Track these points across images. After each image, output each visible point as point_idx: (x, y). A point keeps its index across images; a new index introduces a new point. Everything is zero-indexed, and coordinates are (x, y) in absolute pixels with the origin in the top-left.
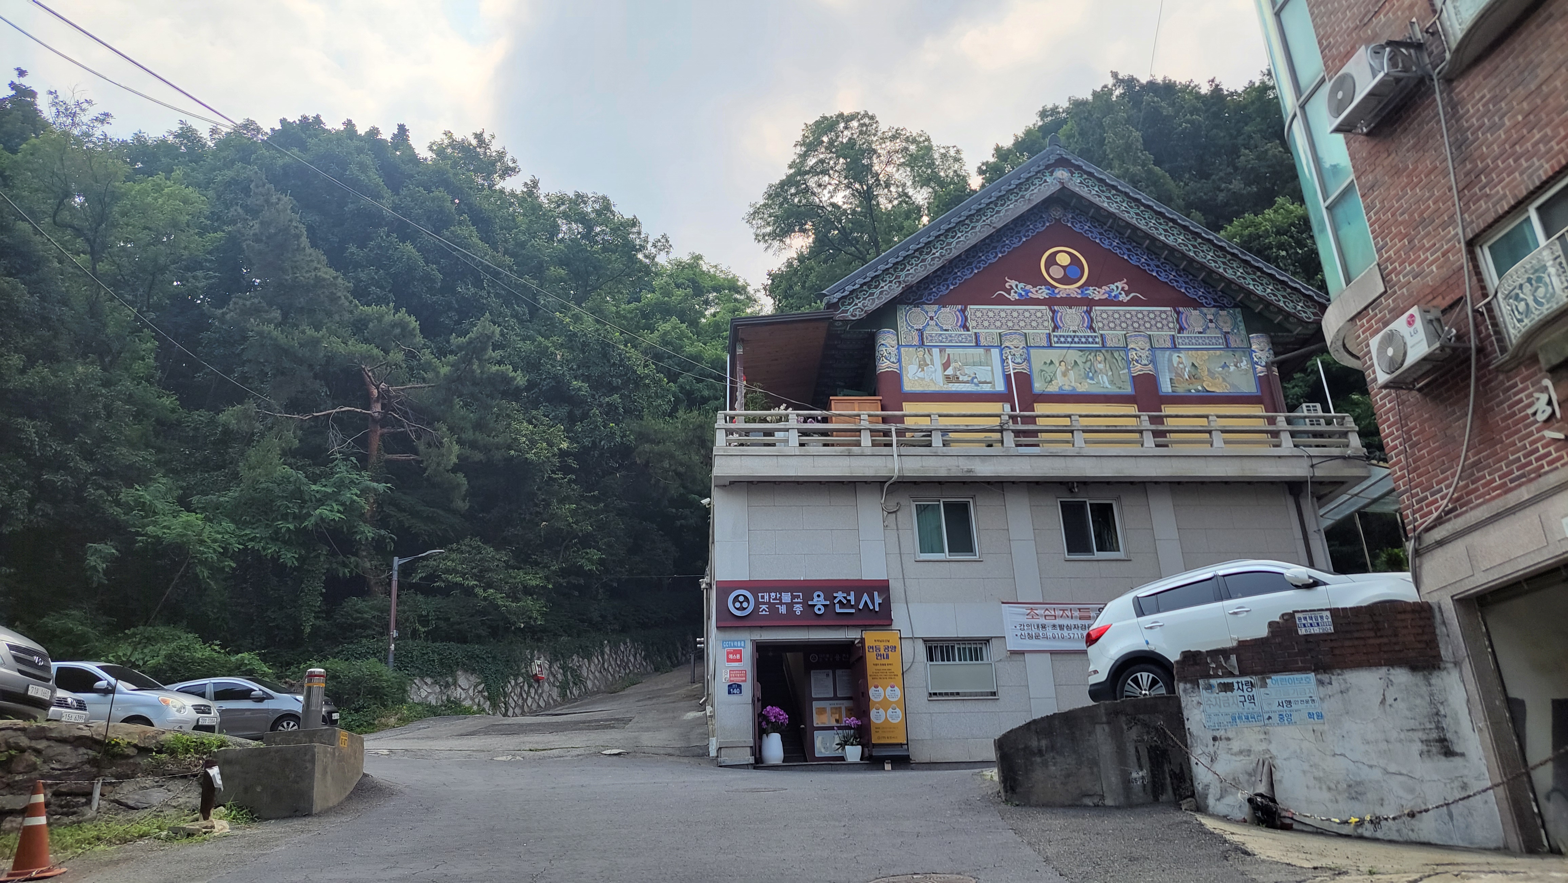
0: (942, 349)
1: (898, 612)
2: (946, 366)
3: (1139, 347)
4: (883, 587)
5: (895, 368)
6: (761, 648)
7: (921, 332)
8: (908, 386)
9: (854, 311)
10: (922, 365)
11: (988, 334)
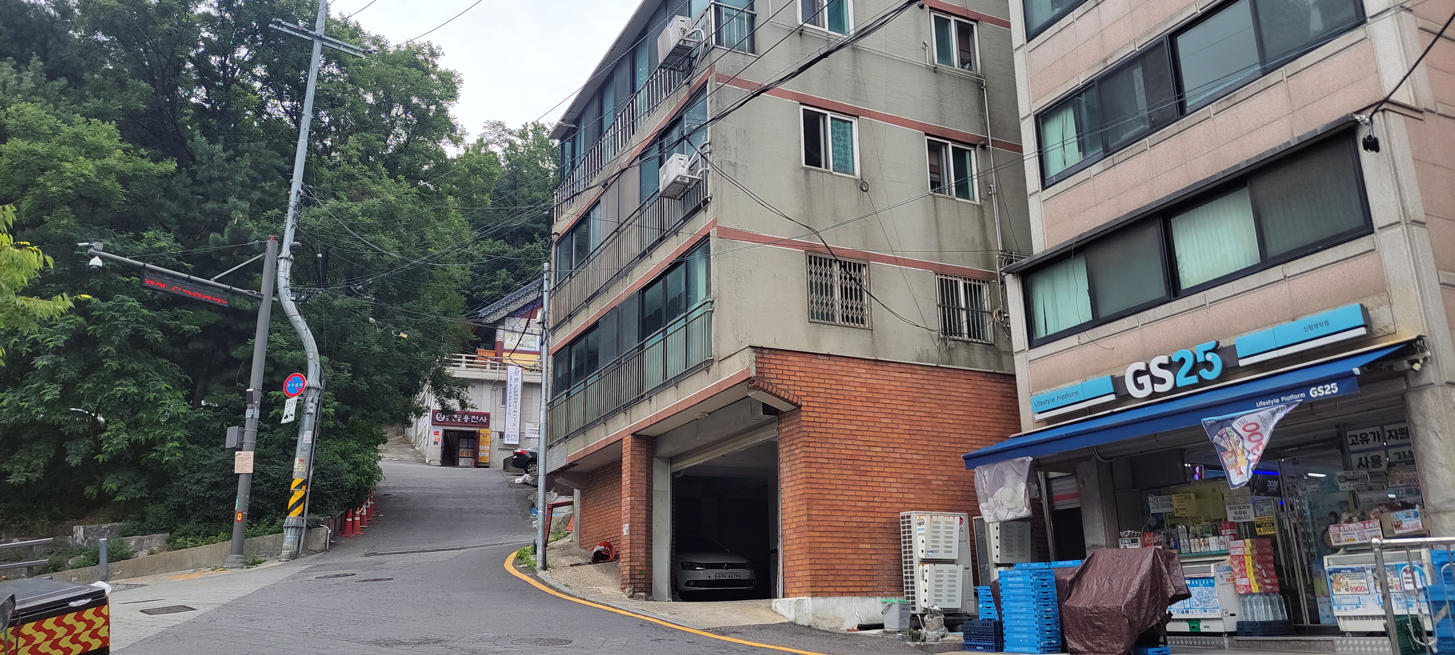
0: (519, 334)
1: (492, 423)
2: (520, 340)
4: (488, 415)
5: (502, 340)
6: (445, 431)
7: (513, 328)
8: (505, 347)
9: (491, 319)
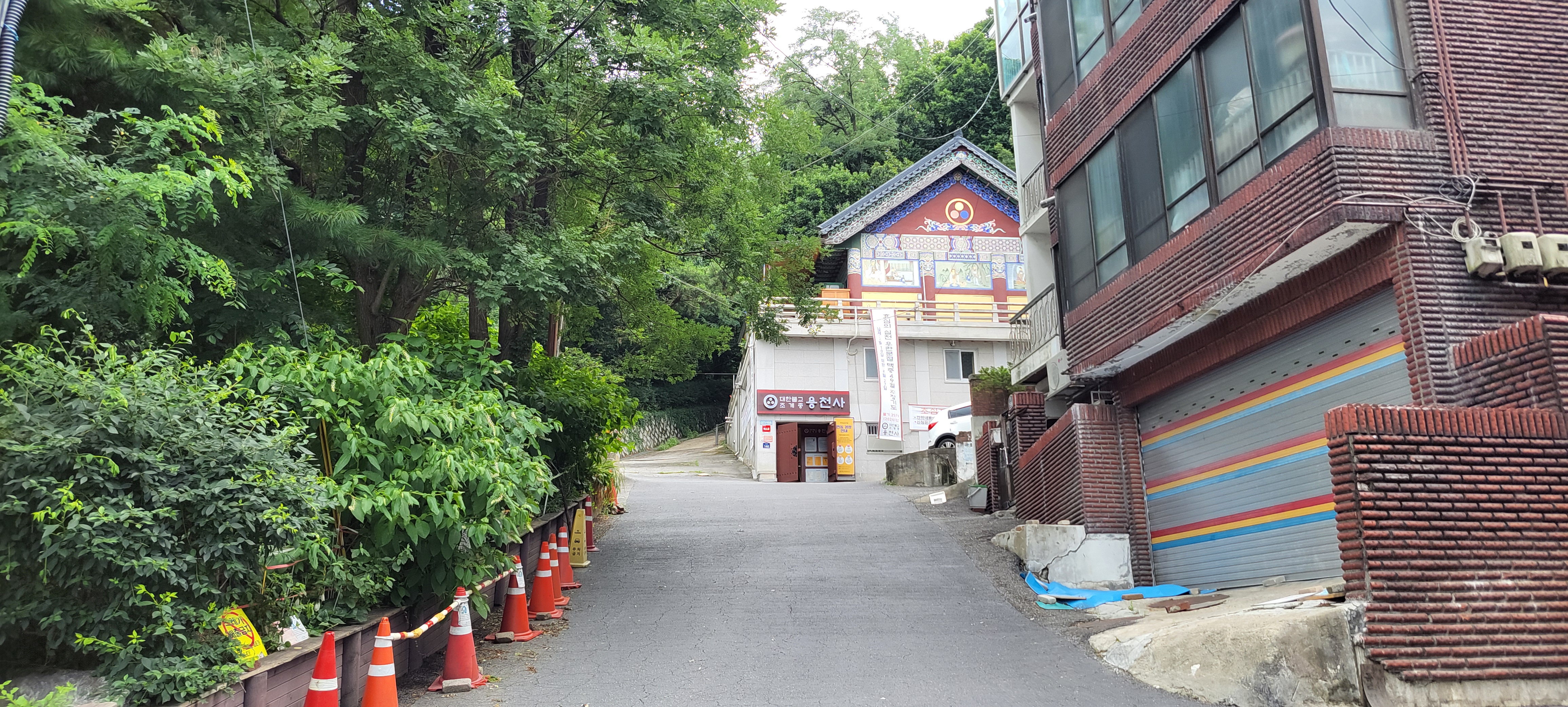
0: (886, 260)
1: (853, 409)
2: (887, 271)
3: (999, 262)
4: (846, 395)
5: (858, 271)
6: (780, 425)
7: (874, 250)
8: (866, 282)
9: (839, 237)
10: (874, 270)
11: (912, 253)
